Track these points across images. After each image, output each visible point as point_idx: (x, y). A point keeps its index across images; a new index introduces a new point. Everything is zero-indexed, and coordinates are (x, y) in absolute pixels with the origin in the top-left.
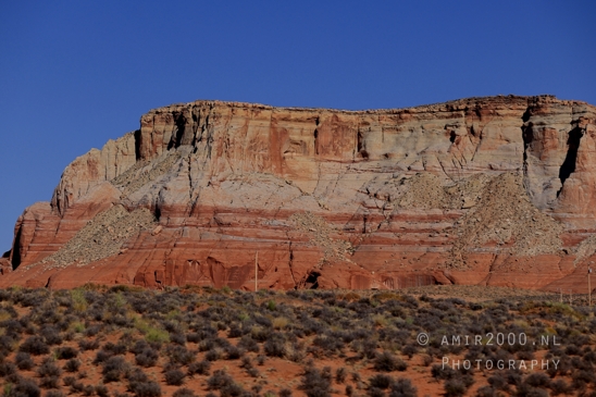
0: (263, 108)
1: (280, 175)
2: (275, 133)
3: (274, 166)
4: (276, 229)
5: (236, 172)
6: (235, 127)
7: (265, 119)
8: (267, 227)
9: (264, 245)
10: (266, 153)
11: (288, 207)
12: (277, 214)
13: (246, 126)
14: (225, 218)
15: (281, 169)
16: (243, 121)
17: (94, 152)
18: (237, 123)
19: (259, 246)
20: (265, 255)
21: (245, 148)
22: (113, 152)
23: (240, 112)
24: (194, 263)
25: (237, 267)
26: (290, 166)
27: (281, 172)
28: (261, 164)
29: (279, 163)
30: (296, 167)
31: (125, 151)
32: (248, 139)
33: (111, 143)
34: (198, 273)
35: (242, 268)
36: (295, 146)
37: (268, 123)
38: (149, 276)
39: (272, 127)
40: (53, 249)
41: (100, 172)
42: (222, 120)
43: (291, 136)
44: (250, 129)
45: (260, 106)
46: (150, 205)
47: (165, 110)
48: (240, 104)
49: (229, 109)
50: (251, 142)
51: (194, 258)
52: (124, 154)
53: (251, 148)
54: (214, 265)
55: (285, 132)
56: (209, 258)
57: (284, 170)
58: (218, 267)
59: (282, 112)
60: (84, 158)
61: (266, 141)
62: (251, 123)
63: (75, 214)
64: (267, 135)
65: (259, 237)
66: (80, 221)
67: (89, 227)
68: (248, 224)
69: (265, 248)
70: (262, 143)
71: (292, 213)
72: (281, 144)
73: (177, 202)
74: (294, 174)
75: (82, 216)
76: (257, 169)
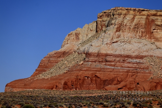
0: (144, 10)
1: (150, 40)
2: (149, 21)
3: (147, 36)
4: (133, 63)
5: (126, 38)
6: (128, 19)
7: (144, 15)
8: (129, 63)
9: (123, 71)
10: (143, 30)
11: (144, 54)
12: (137, 57)
13: (134, 18)
14: (108, 58)
15: (151, 37)
16: (132, 16)
17: (79, 29)
18: (129, 17)
19: (121, 71)
20: (122, 75)
21: (132, 28)
22: (86, 29)
23: (132, 12)
24: (88, 77)
25: (107, 80)
26: (155, 36)
27: (151, 39)
28: (140, 35)
29: (150, 34)
30: (159, 36)
31: (91, 29)
32: (134, 24)
33: (86, 26)
34: (90, 82)
35: (110, 80)
36: (158, 27)
37: (145, 17)
38: (69, 83)
39: (147, 18)
40: (45, 71)
41: (80, 38)
42: (122, 16)
43: (156, 23)
44: (136, 20)
45: (142, 9)
46: (85, 52)
47: (107, 11)
48: (132, 9)
49: (126, 11)
50: (135, 25)
51: (88, 75)
52: (91, 30)
53: (135, 28)
54: (97, 79)
55: (153, 21)
56: (96, 76)
57: (152, 38)
58: (99, 80)
59: (153, 12)
60: (74, 32)
61: (143, 25)
62: (137, 17)
63: (56, 56)
64: (144, 22)
65: (122, 67)
66: (59, 59)
67: (62, 61)
68: (119, 61)
69: (123, 72)
70: (141, 26)
71: (145, 56)
72: (151, 26)
73: (93, 51)
74: (157, 40)
75: (60, 57)
76: (138, 37)
